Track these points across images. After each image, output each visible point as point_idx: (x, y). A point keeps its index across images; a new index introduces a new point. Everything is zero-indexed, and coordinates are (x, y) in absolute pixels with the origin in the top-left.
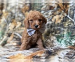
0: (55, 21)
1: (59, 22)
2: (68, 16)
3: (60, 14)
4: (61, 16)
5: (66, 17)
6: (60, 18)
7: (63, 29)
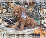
0: (29, 11)
1: (31, 12)
2: (35, 9)
3: (31, 8)
4: (32, 9)
5: (34, 10)
6: (31, 10)
7: (33, 15)
